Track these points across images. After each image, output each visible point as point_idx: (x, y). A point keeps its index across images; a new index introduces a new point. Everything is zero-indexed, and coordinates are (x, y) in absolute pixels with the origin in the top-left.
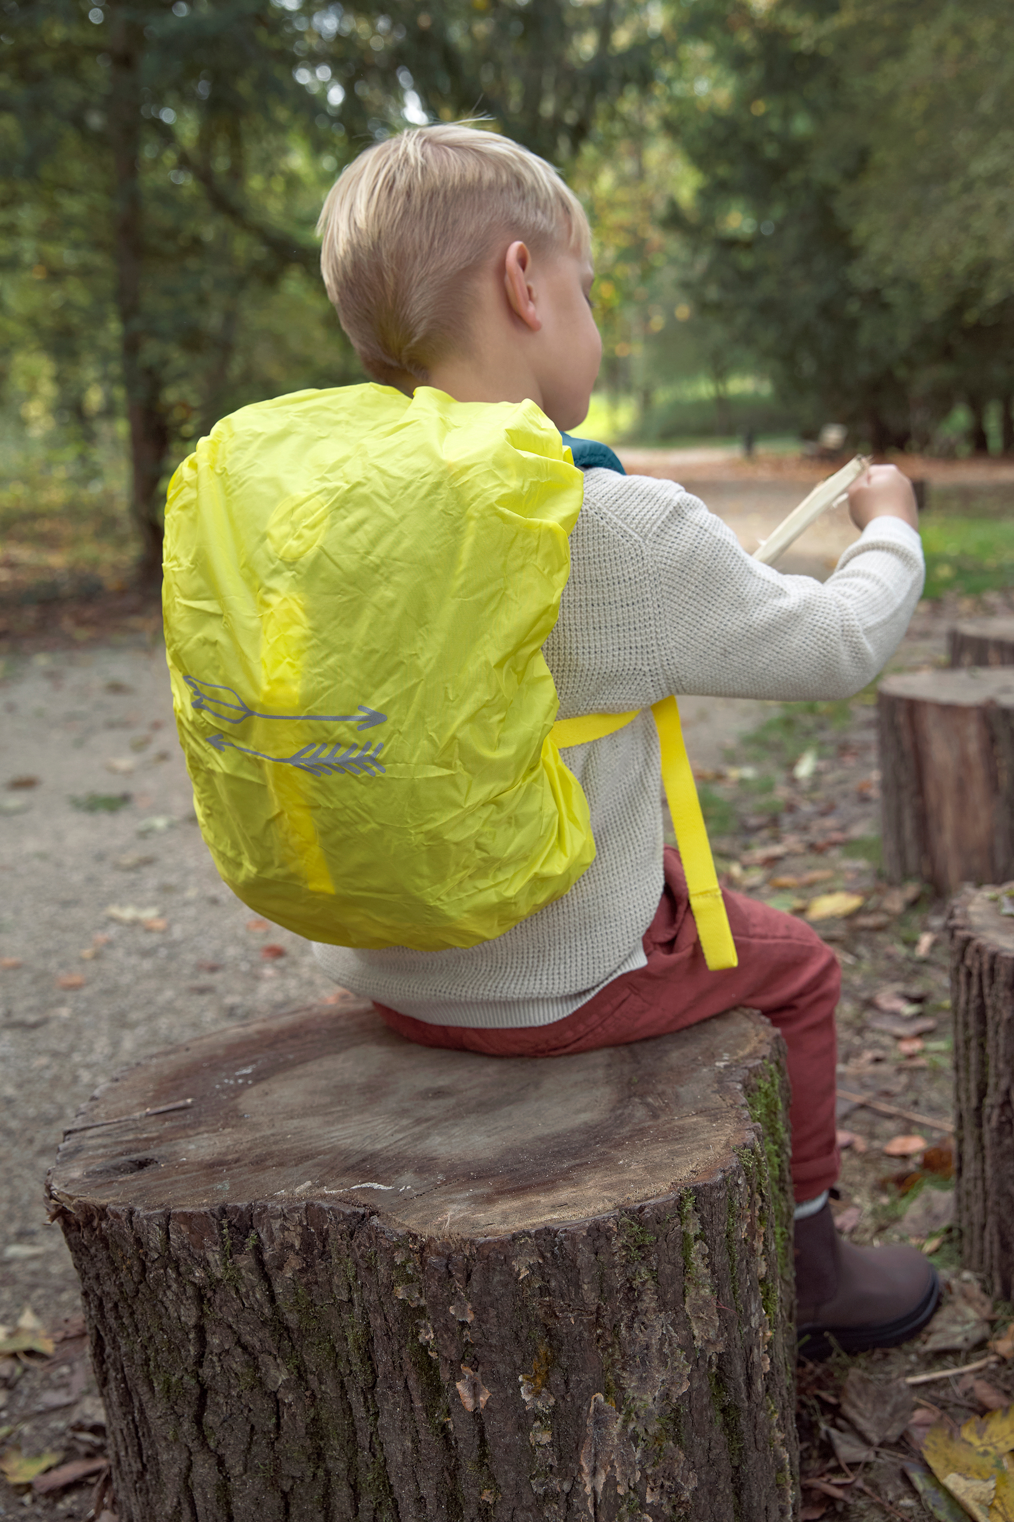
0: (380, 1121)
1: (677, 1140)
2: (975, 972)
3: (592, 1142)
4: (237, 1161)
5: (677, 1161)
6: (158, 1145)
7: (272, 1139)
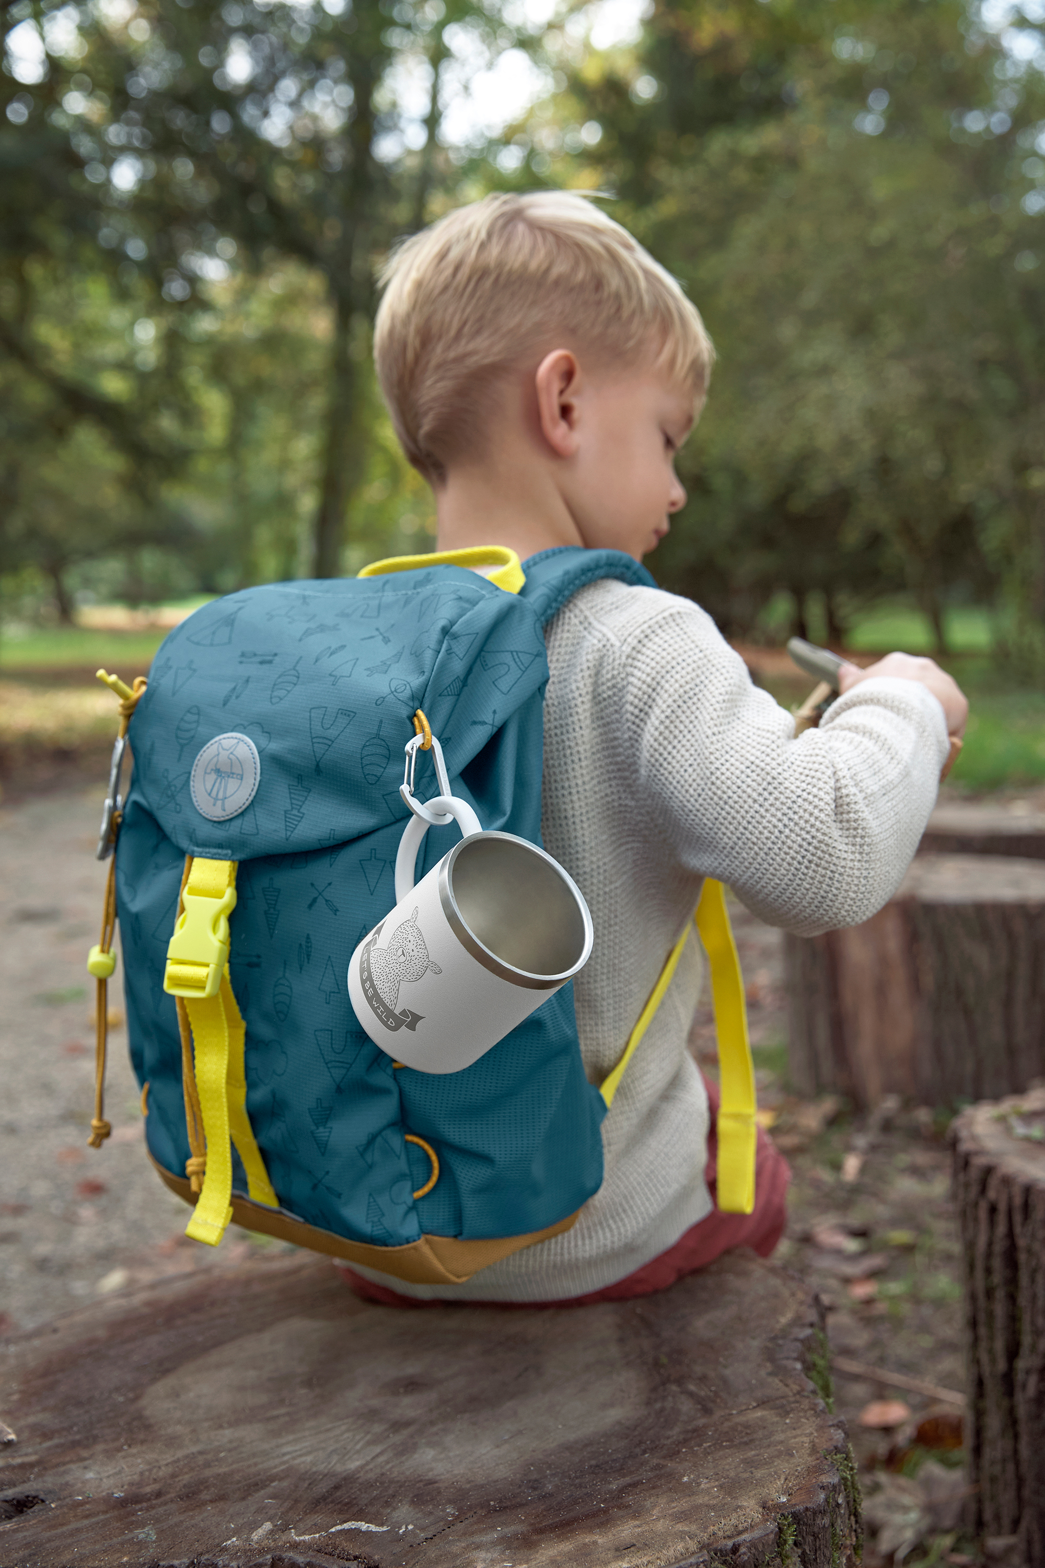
0: (344, 1428)
1: (746, 1443)
2: (1002, 1207)
3: (638, 1450)
4: (159, 1494)
5: (759, 1474)
6: (39, 1475)
7: (201, 1460)
